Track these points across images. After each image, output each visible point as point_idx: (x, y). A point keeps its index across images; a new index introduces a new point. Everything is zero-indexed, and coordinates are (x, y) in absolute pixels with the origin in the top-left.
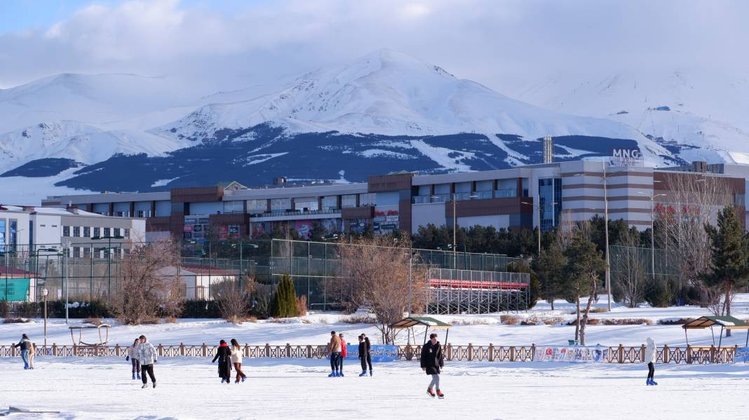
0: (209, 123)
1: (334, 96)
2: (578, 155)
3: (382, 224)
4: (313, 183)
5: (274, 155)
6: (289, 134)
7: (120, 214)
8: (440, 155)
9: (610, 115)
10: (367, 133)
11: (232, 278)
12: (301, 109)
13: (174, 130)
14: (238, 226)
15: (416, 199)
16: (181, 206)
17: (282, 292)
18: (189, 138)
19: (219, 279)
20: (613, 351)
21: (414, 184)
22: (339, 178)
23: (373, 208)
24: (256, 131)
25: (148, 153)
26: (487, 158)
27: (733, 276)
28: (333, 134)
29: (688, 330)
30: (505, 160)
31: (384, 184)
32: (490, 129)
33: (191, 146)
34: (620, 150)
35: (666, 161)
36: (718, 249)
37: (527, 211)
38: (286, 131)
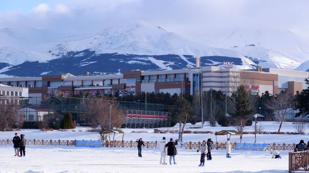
0: (65, 49)
1: (117, 38)
2: (217, 64)
3: (129, 91)
4: (101, 74)
5: (91, 63)
6: (98, 54)
7: (21, 86)
8: (160, 63)
9: (230, 48)
10: (130, 54)
11: (52, 112)
12: (103, 43)
13: (50, 52)
14: (70, 92)
15: (143, 81)
16: (46, 83)
17: (66, 118)
18: (56, 55)
19: (47, 113)
20: (187, 144)
21: (142, 75)
22: (118, 72)
23: (125, 85)
24: (84, 52)
25: (39, 61)
26: (179, 65)
27: (243, 114)
28: (116, 54)
29: (217, 136)
30: (187, 66)
31: (129, 75)
32: (180, 53)
33: (57, 58)
34: (226, 62)
35: (253, 67)
36: (237, 103)
37: (188, 87)
38: (96, 53)
